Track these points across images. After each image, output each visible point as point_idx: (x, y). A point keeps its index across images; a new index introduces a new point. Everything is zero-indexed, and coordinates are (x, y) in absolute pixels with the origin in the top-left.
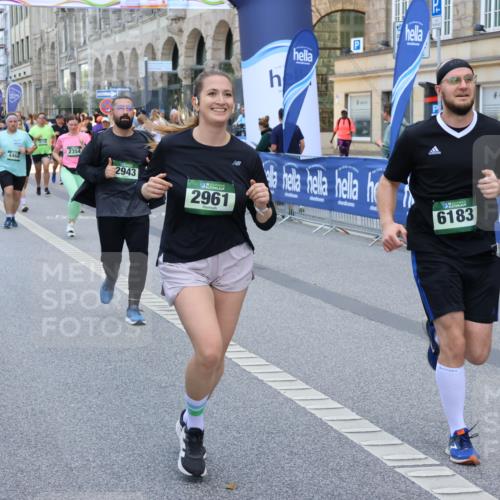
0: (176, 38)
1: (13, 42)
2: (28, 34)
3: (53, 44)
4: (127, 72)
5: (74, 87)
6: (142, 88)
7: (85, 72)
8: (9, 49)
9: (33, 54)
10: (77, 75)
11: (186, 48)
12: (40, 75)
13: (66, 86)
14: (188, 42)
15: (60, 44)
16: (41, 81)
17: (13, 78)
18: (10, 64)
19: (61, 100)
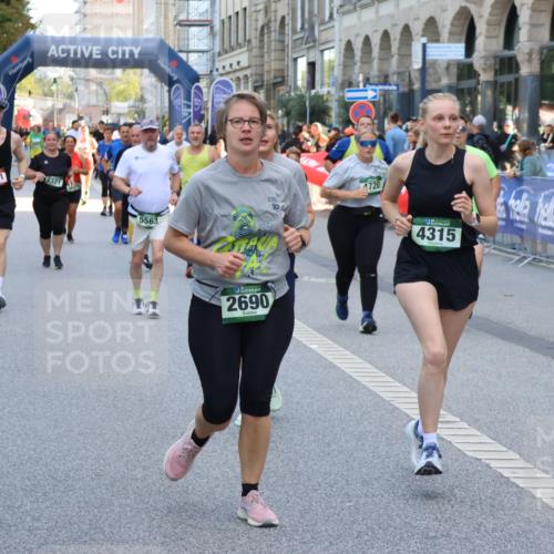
0: (473, 9)
1: (224, 17)
2: (245, 4)
3: (283, 18)
4: (394, 61)
5: (312, 84)
6: (417, 86)
7: (330, 61)
8: (217, 26)
9: (253, 34)
10: (318, 67)
11: (489, 24)
12: (263, 66)
13: (299, 83)
14: (491, 14)
15: (294, 19)
16: (262, 75)
17: (221, 71)
18: (217, 49)
19: (291, 103)
